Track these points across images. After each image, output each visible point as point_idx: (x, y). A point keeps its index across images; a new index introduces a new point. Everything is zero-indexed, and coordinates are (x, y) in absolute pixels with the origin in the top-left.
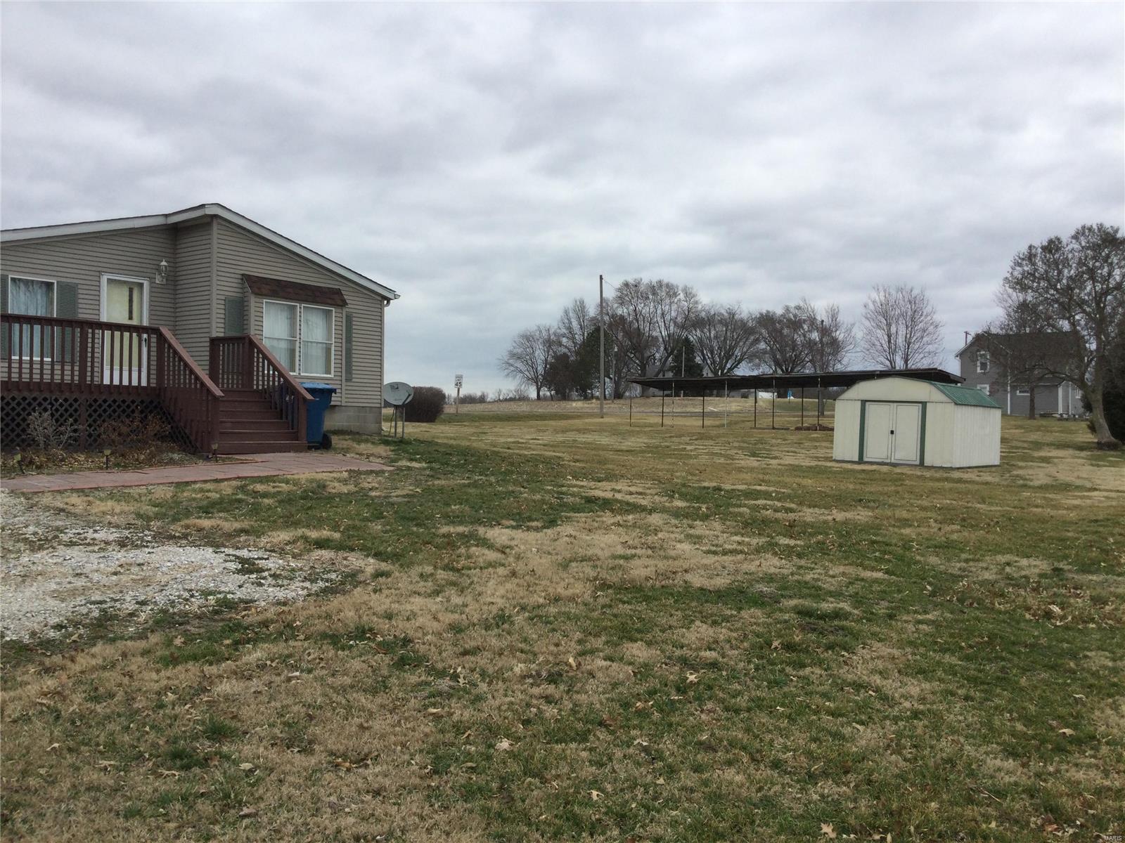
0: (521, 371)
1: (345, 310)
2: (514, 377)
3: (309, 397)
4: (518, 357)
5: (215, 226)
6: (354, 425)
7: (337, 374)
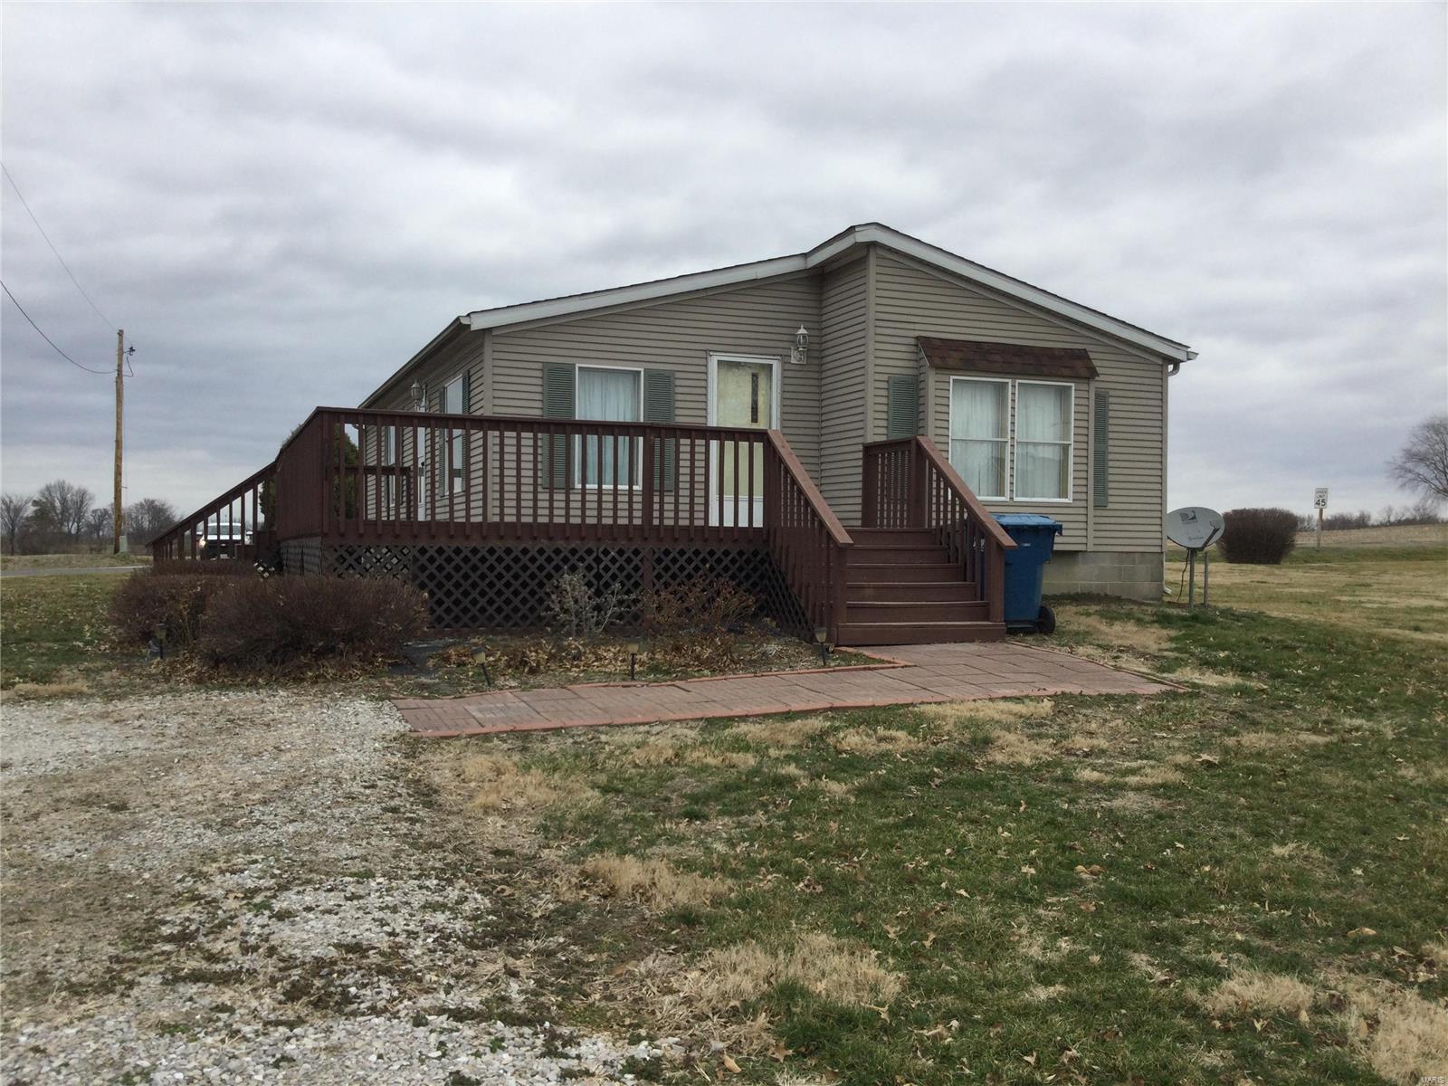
0: (1426, 481)
1: (1093, 385)
2: (1414, 489)
3: (1008, 541)
4: (1422, 458)
5: (872, 261)
6: (1111, 585)
7: (1079, 496)
